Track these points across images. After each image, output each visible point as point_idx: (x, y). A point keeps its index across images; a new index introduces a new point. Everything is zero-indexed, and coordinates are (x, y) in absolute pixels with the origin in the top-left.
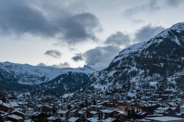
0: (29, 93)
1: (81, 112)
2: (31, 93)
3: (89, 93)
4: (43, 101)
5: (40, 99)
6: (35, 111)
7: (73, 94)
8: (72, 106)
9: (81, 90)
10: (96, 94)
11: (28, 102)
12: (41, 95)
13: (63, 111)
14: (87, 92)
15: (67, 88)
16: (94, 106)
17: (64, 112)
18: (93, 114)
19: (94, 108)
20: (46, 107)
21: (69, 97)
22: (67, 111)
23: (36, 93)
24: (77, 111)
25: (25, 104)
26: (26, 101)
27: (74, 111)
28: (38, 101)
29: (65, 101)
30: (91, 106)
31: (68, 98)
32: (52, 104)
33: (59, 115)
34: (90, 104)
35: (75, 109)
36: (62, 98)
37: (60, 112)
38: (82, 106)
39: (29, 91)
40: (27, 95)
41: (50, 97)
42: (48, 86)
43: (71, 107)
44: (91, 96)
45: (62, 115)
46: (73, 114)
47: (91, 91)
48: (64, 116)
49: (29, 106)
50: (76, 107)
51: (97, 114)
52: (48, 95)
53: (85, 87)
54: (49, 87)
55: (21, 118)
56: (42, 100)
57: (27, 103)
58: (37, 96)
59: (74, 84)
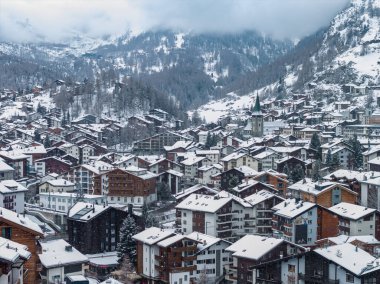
0: (46, 100)
1: (288, 209)
2: (58, 100)
3: (330, 97)
4: (111, 136)
5: (97, 127)
6: (80, 193)
7: (247, 101)
8: (246, 170)
9: (290, 80)
10: (361, 101)
11: (47, 144)
12: (99, 108)
13: (202, 199)
14: (319, 95)
15: (219, 69)
16: (351, 175)
17: (211, 205)
18: (348, 220)
19: (355, 185)
20: (129, 175)
21: (228, 120)
22: (225, 197)
23: (78, 100)
24: (270, 203)
25: (36, 156)
26: (37, 137)
27: (258, 198)
28: (89, 140)
29: (211, 142)
30: (339, 173)
31: (223, 123)
32: (153, 159)
33: (189, 219)
34: (334, 164)
35: (258, 187)
36: (196, 121)
37: (193, 202)
39: (45, 87)
40: (41, 110)
41: (140, 115)
42: (130, 62)
43: (241, 176)
45: (199, 219)
46: (253, 214)
47: (336, 88)
48: (211, 223)
49: (53, 166)
50: (267, 177)
51: (367, 218)
52: (132, 106)
53: (309, 67)
54: (136, 69)
55: (22, 250)
56: (105, 132)
57: (41, 149)
58: (82, 115)
59: (254, 52)
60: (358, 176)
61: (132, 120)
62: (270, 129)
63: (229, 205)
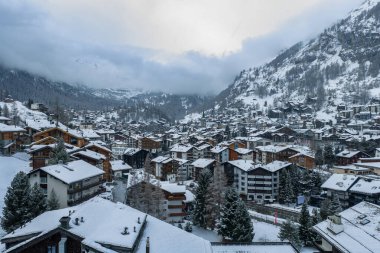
0: (115, 115)
1: (216, 150)
2: (120, 115)
3: (234, 114)
4: (143, 129)
5: (137, 125)
6: (129, 146)
7: (200, 116)
8: (199, 138)
9: (217, 107)
10: (246, 115)
11: (116, 130)
12: (138, 119)
13: (181, 147)
14: (229, 113)
15: (188, 104)
16: (242, 138)
17: (184, 149)
18: (241, 155)
19: (245, 142)
20: (150, 140)
21: (191, 122)
22: (190, 146)
23: (129, 115)
24: (208, 148)
25: (110, 134)
26: (111, 128)
27: (203, 147)
28: (133, 129)
29: (184, 130)
30: (238, 138)
31: (190, 123)
32: (160, 135)
33: (175, 155)
34: (235, 135)
35: (204, 143)
36: (178, 123)
37: (176, 148)
38: (219, 138)
39: (115, 109)
40: (113, 119)
41: (155, 121)
42: (151, 101)
43: (197, 140)
44: (235, 120)
45: (179, 155)
46: (202, 153)
47: (236, 110)
48: (184, 156)
49: (117, 138)
50: (208, 140)
51: (249, 153)
52: (152, 117)
53: (225, 102)
54: (154, 103)
55: (103, 157)
56: (140, 127)
57: (113, 132)
58: (131, 121)
60: (246, 139)
61: (152, 123)
62: (209, 125)
63: (191, 149)
